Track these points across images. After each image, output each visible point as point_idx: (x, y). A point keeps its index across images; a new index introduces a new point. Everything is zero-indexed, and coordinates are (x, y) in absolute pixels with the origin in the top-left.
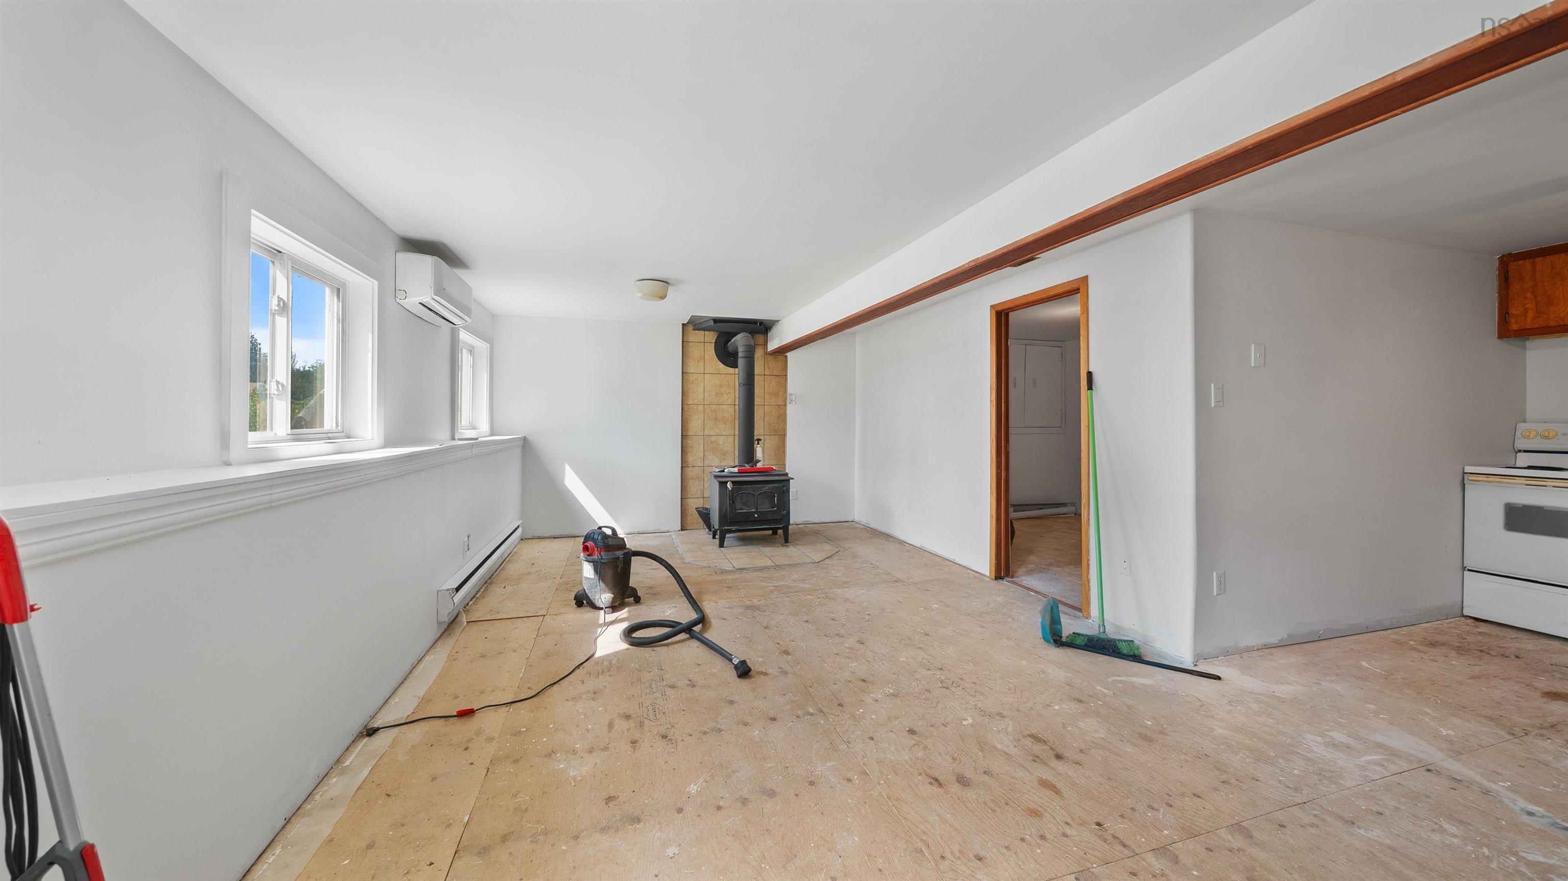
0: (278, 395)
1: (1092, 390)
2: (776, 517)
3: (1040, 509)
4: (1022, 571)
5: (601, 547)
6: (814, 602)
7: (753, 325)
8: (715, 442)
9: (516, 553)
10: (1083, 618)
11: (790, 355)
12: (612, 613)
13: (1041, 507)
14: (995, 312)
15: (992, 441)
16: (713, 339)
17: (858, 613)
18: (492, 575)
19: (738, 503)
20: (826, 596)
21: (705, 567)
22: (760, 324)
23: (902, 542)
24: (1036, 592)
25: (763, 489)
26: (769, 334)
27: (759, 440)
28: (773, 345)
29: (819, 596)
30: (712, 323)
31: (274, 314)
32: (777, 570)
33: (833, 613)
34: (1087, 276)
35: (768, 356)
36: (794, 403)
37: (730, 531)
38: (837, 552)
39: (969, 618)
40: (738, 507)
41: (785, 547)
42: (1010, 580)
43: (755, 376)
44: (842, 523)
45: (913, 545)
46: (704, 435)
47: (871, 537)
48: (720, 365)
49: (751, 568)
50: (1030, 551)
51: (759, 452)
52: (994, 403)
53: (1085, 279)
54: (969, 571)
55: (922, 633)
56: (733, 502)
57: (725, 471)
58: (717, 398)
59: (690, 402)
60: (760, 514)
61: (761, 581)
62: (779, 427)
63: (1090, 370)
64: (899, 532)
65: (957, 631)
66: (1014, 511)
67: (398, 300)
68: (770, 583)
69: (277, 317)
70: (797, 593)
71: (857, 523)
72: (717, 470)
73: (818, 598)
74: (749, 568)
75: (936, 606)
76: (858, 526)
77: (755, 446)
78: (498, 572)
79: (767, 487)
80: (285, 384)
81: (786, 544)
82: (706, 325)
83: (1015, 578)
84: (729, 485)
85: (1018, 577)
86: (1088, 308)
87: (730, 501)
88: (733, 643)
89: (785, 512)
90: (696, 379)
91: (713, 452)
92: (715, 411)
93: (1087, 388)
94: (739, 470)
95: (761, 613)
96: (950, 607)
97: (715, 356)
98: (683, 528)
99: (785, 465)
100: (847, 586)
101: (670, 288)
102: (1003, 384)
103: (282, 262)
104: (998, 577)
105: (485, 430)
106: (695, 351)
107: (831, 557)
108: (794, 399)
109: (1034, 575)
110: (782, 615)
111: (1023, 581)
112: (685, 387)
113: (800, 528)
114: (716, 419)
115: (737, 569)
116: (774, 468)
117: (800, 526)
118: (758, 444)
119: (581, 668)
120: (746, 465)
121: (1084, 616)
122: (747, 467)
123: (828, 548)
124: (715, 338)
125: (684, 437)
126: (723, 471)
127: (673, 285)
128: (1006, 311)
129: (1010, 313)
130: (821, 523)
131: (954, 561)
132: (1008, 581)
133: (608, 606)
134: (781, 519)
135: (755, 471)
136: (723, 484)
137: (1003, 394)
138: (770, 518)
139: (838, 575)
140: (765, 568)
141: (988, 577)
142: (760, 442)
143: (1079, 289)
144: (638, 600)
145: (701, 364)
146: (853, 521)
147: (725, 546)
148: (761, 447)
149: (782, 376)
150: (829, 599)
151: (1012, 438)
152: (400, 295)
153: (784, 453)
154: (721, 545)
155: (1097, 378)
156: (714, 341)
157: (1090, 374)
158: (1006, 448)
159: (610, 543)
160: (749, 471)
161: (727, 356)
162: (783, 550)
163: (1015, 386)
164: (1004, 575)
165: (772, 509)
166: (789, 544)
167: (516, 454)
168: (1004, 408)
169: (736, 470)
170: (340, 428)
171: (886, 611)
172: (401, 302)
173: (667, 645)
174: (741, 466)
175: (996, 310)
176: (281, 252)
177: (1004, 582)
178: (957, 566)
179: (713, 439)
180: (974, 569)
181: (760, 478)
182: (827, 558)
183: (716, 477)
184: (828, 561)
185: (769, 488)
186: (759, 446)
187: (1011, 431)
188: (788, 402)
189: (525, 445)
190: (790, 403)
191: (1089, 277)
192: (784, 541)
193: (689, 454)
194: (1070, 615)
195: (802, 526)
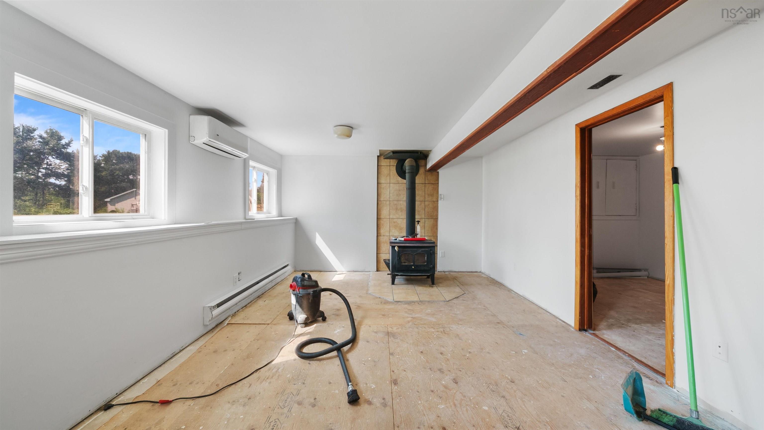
0: (84, 193)
1: (679, 184)
2: (426, 268)
3: (618, 272)
4: (603, 324)
5: (299, 286)
6: (433, 334)
7: (416, 154)
8: (396, 222)
9: (287, 279)
10: (666, 386)
11: (441, 171)
12: (305, 327)
13: (619, 271)
14: (579, 129)
15: (576, 226)
16: (395, 164)
17: (462, 349)
18: (265, 292)
19: (403, 259)
20: (444, 331)
21: (377, 298)
22: (420, 153)
23: (510, 290)
24: (617, 348)
25: (418, 251)
26: (427, 160)
27: (418, 222)
28: (429, 166)
29: (439, 330)
30: (391, 154)
31: (82, 146)
32: (420, 305)
33: (443, 347)
34: (672, 83)
35: (427, 172)
36: (443, 200)
37: (398, 275)
38: (463, 294)
39: (553, 368)
40: (403, 261)
41: (431, 288)
42: (592, 332)
43: (416, 184)
44: (473, 273)
45: (517, 294)
46: (390, 218)
47: (490, 285)
48: (399, 178)
49: (404, 301)
50: (610, 306)
51: (418, 229)
52: (579, 198)
53: (670, 87)
54: (558, 320)
55: (508, 379)
56: (400, 258)
57: (397, 239)
58: (397, 197)
59: (382, 199)
60: (416, 266)
61: (406, 312)
62: (433, 214)
63: (675, 166)
64: (508, 283)
65: (540, 382)
66: (597, 272)
67: (191, 142)
68: (411, 314)
69: (84, 147)
70: (424, 325)
71: (483, 273)
72: (394, 239)
73: (438, 332)
74: (402, 301)
75: (526, 351)
76: (483, 275)
77: (416, 225)
78: (270, 290)
79: (420, 250)
80: (88, 187)
81: (432, 285)
82: (389, 156)
83: (597, 331)
84: (396, 248)
85: (600, 331)
86: (672, 111)
87: (397, 258)
88: (363, 365)
89: (432, 266)
90: (385, 187)
91: (395, 228)
92: (396, 204)
93: (672, 182)
94: (404, 239)
95: (394, 340)
96: (537, 354)
97: (396, 173)
98: (377, 271)
99: (437, 236)
100: (461, 323)
101: (354, 131)
102: (586, 183)
103: (86, 115)
104: (580, 330)
105: (274, 214)
106: (385, 171)
107: (458, 297)
108: (443, 197)
109: (614, 330)
110: (407, 344)
111: (603, 334)
112: (379, 191)
113: (446, 274)
114: (397, 209)
115: (395, 302)
116: (426, 238)
117: (446, 273)
118: (418, 224)
119: (258, 372)
120: (410, 236)
121: (667, 384)
122: (410, 238)
123: (457, 291)
124: (396, 163)
125: (378, 219)
126: (396, 239)
127: (355, 129)
128: (590, 127)
129: (593, 129)
130: (460, 272)
131: (546, 310)
132: (591, 334)
133: (302, 323)
134: (429, 270)
135: (416, 240)
136: (393, 247)
137: (586, 191)
138: (422, 269)
139: (458, 313)
140: (413, 302)
141: (573, 328)
142: (419, 222)
143: (662, 96)
144: (324, 319)
145: (388, 178)
146: (480, 272)
147: (395, 284)
148: (419, 226)
149: (436, 184)
150: (445, 333)
151: (595, 224)
152: (192, 139)
153: (437, 229)
154: (393, 283)
155: (682, 173)
156: (395, 165)
157: (675, 171)
158: (589, 232)
159: (305, 284)
160: (411, 240)
161: (401, 173)
162: (429, 289)
163: (598, 187)
164: (587, 328)
165: (423, 264)
166: (434, 285)
167: (291, 228)
168: (587, 202)
169: (403, 239)
170: (146, 213)
171: (484, 351)
172: (193, 143)
173: (320, 360)
174: (407, 237)
175: (580, 127)
176: (86, 110)
177: (587, 334)
178: (549, 314)
179: (395, 220)
180: (562, 319)
181: (417, 244)
182: (455, 298)
183: (391, 243)
184: (455, 301)
185: (422, 251)
186: (418, 225)
187: (594, 218)
188: (439, 199)
189: (296, 222)
190: (440, 200)
191: (673, 83)
192: (431, 283)
193: (381, 229)
194: (652, 380)
195: (448, 273)
